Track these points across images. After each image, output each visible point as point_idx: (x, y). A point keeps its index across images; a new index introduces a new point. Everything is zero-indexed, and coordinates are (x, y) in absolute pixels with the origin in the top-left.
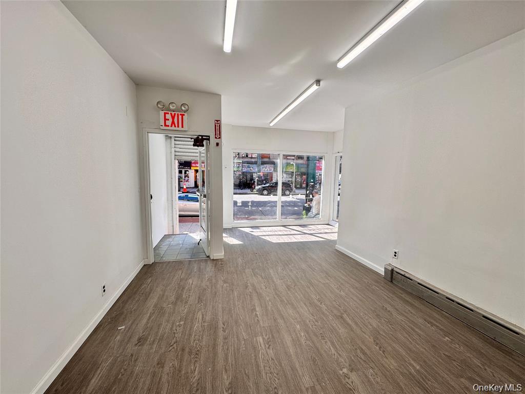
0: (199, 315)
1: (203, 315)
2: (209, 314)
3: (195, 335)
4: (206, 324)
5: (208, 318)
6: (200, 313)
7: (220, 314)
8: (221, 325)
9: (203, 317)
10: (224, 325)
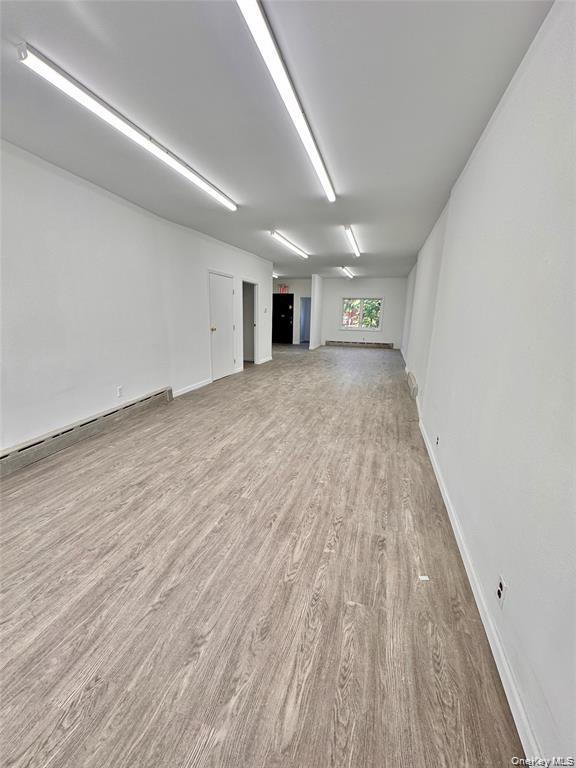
0: (298, 554)
1: (293, 552)
2: (282, 551)
3: (311, 524)
4: (294, 534)
5: (287, 542)
6: (297, 557)
7: (266, 543)
8: (275, 526)
9: (294, 547)
10: (271, 524)
